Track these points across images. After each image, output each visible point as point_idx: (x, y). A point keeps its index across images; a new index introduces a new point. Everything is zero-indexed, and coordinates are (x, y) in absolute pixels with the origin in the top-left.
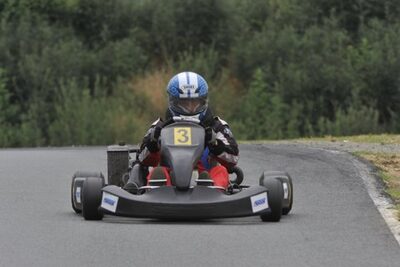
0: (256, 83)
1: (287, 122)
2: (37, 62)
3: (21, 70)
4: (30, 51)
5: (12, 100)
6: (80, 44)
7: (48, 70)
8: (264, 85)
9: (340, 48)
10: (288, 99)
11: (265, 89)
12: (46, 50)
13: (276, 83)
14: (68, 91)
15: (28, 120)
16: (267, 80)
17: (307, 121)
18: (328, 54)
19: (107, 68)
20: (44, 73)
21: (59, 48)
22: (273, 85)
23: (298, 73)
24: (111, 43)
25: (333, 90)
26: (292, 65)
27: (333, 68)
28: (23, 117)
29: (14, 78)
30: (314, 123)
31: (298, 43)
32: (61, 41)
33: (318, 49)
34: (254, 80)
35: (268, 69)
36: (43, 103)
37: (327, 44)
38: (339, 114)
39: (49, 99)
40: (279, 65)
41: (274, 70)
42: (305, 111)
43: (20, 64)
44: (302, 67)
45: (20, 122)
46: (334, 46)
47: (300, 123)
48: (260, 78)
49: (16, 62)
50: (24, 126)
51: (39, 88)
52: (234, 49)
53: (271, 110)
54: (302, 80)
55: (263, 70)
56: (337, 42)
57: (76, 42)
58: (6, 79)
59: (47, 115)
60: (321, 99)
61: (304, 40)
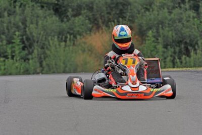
0: (149, 38)
1: (165, 58)
2: (36, 28)
3: (28, 33)
4: (32, 23)
5: (23, 49)
6: (57, 19)
7: (42, 33)
8: (153, 39)
9: (191, 20)
10: (166, 47)
11: (153, 41)
12: (40, 22)
13: (159, 39)
14: (53, 43)
15: (32, 59)
16: (154, 37)
17: (176, 58)
18: (185, 23)
19: (71, 32)
20: (40, 34)
21: (47, 22)
22: (157, 39)
23: (170, 33)
24: (73, 19)
25: (188, 41)
26: (167, 29)
27: (188, 30)
28: (30, 57)
29: (24, 37)
30: (180, 58)
31: (169, 18)
32: (48, 17)
33: (180, 20)
34: (148, 36)
35: (155, 31)
36: (40, 50)
37: (185, 18)
38: (192, 53)
39: (43, 48)
40: (160, 29)
41: (158, 32)
42: (175, 53)
43: (27, 29)
44: (171, 30)
45: (28, 59)
46: (188, 19)
47: (172, 59)
48: (151, 36)
49: (25, 28)
50: (31, 61)
51: (37, 42)
52: (136, 21)
53: (157, 52)
54: (173, 36)
55: (152, 32)
56: (189, 17)
57: (55, 18)
58: (20, 38)
59: (42, 56)
60: (183, 46)
61: (172, 16)
